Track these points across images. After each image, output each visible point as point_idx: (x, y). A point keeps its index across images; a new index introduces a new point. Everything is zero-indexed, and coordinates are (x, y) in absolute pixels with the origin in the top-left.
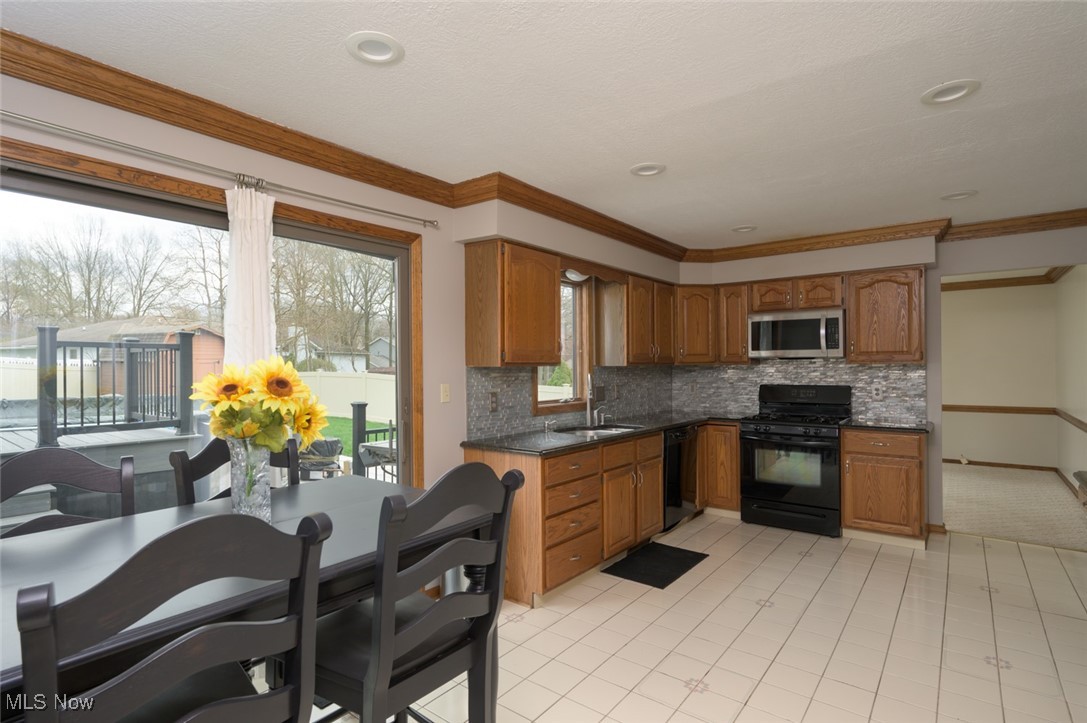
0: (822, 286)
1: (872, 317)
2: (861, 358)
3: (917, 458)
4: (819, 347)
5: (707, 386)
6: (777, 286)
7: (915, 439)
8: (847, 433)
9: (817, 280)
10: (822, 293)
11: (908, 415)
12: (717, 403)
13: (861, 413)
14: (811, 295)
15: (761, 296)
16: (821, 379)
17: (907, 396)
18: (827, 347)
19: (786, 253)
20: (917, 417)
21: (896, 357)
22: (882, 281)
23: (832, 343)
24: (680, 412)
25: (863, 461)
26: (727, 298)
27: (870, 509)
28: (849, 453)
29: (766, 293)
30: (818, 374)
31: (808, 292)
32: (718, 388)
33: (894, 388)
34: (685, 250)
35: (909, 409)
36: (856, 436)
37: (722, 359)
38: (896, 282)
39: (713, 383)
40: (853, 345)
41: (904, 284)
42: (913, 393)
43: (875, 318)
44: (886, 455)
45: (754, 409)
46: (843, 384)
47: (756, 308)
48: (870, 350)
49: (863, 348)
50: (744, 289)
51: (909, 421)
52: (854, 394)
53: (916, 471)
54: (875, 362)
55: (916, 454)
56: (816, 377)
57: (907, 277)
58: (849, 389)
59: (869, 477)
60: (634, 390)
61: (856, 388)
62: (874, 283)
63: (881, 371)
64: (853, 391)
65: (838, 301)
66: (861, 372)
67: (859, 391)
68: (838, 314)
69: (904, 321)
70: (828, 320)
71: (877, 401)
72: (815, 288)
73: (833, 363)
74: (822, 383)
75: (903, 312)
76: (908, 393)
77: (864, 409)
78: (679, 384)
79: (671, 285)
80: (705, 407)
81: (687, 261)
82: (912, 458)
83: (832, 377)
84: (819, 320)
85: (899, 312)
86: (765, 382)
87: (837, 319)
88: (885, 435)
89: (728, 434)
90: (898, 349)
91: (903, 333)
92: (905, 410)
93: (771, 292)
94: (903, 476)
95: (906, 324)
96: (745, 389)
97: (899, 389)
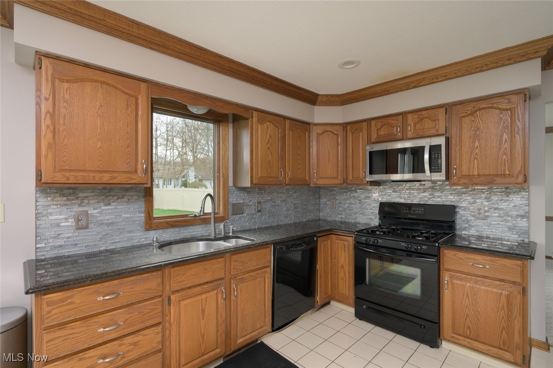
0: (427, 118)
1: (474, 142)
2: (463, 181)
3: (519, 284)
4: (424, 171)
5: (343, 202)
6: (390, 121)
7: (518, 265)
8: (446, 251)
9: (424, 113)
10: (428, 124)
11: (509, 234)
12: (350, 215)
13: (465, 229)
14: (418, 126)
15: (378, 130)
16: (429, 198)
17: (509, 216)
18: (431, 172)
19: (397, 92)
20: (519, 236)
21: (498, 180)
22: (484, 108)
23: (435, 168)
24: (325, 221)
25: (461, 280)
26: (353, 133)
27: (468, 328)
28: (448, 270)
29: (381, 127)
30: (428, 194)
31: (415, 124)
32: (351, 204)
33: (496, 209)
34: (316, 95)
35: (511, 229)
36: (455, 255)
37: (349, 182)
38: (499, 109)
39: (347, 200)
40: (456, 169)
41: (507, 110)
42: (514, 213)
43: (477, 144)
44: (486, 277)
45: (376, 222)
46: (448, 203)
47: (373, 140)
48: (471, 174)
49: (465, 172)
50: (365, 124)
51: (511, 238)
52: (458, 212)
53: (519, 298)
54: (477, 184)
55: (519, 280)
56: (425, 197)
57: (510, 102)
58: (454, 207)
59: (468, 296)
60: (278, 205)
61: (460, 207)
62: (476, 111)
63: (483, 193)
64: (457, 210)
65: (442, 131)
66: (465, 193)
67: (463, 210)
68: (441, 141)
69: (506, 146)
70: (431, 147)
71: (479, 219)
72: (422, 120)
73: (440, 185)
74: (430, 202)
75: (505, 136)
76: (510, 213)
77: (467, 226)
78: (325, 200)
79: (308, 124)
80: (342, 218)
81: (320, 105)
82: (514, 283)
83: (439, 197)
84: (423, 148)
85: (502, 136)
86: (384, 200)
87: (440, 146)
88: (484, 257)
89: (346, 243)
90: (499, 173)
91: (505, 157)
92: (506, 229)
93: (385, 126)
94: (504, 300)
95: (508, 149)
96: (370, 205)
97: (501, 209)
